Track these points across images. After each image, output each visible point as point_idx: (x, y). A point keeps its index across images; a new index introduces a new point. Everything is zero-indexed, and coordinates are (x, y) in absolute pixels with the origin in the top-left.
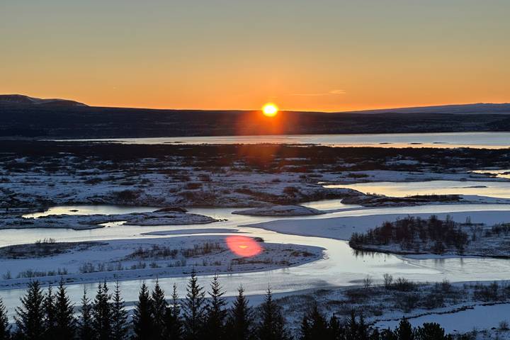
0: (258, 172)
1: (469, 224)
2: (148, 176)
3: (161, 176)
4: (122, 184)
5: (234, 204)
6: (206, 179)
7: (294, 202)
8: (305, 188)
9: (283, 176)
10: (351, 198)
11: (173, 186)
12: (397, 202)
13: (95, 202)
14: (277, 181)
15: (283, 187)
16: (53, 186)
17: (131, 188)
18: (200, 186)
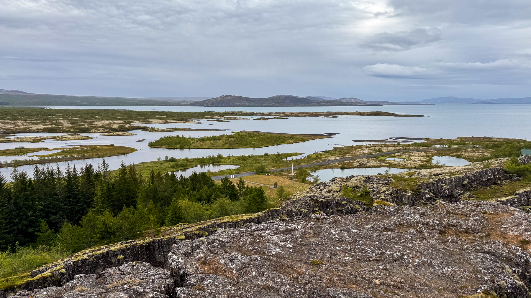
0: (107, 120)
1: (190, 138)
2: (60, 121)
3: (66, 121)
4: (49, 125)
5: (99, 132)
6: (86, 122)
7: (123, 131)
8: (127, 126)
9: (117, 121)
10: (145, 129)
11: (72, 125)
12: (163, 131)
13: (38, 131)
14: (115, 123)
15: (118, 125)
16: (18, 125)
17: (54, 126)
18: (83, 125)
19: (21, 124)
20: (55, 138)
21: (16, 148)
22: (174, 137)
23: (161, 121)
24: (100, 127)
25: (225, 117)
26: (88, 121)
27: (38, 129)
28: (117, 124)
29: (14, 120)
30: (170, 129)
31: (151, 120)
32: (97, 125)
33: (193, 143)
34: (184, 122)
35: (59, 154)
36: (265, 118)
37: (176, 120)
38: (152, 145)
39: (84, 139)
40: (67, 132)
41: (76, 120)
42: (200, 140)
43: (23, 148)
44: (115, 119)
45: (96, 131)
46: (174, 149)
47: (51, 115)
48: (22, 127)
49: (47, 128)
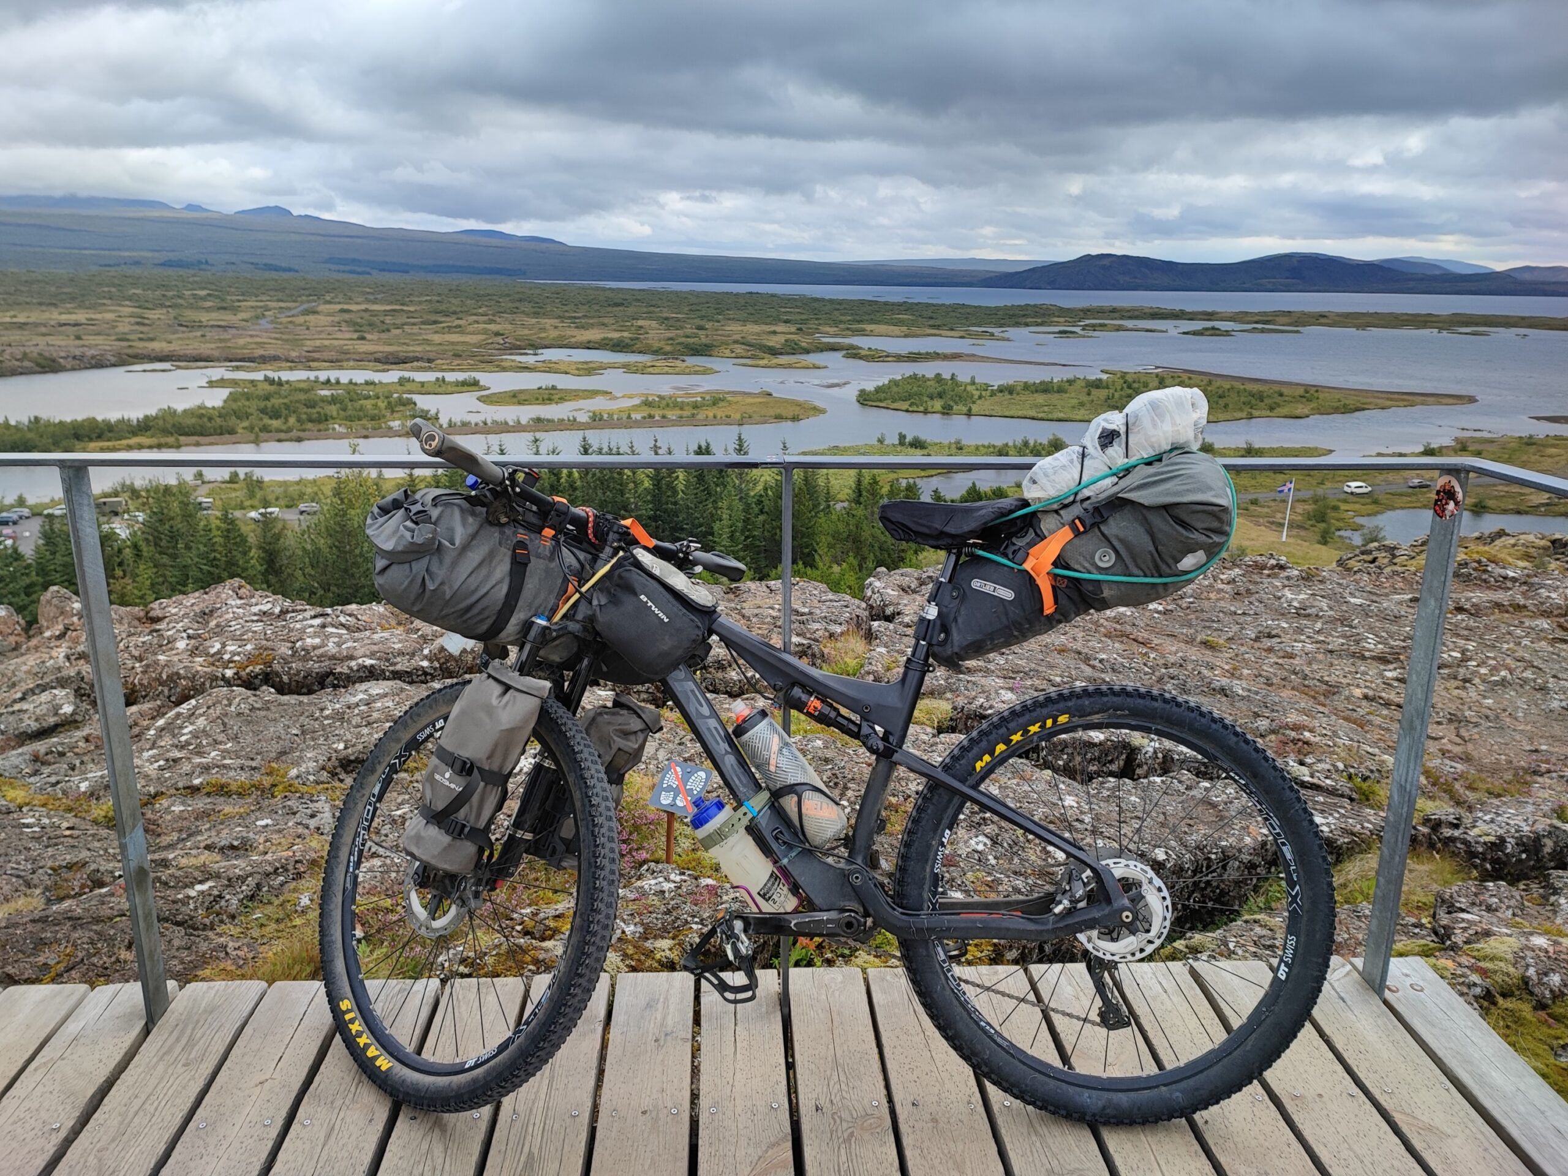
0: (755, 322)
1: (973, 383)
2: (640, 323)
3: (654, 324)
4: (615, 330)
5: (733, 355)
6: (702, 328)
7: (792, 355)
8: (804, 341)
9: (779, 329)
10: (853, 353)
11: (669, 334)
12: (899, 358)
13: (588, 346)
14: (774, 333)
15: (781, 339)
16: (544, 330)
17: (626, 334)
18: (696, 336)
19: (551, 328)
20: (627, 367)
21: (539, 388)
22: (929, 380)
23: (896, 330)
24: (736, 342)
25: (1087, 322)
26: (709, 325)
27: (589, 342)
28: (781, 334)
29: (536, 314)
30: (919, 354)
31: (869, 327)
32: (729, 336)
33: (980, 397)
34: (962, 334)
35: (635, 408)
36: (1218, 329)
37: (938, 327)
38: (865, 399)
39: (696, 373)
40: (656, 352)
41: (678, 320)
42: (1001, 391)
43: (554, 388)
44: (777, 320)
45: (727, 353)
46: (926, 412)
47: (617, 305)
48: (553, 334)
49: (611, 339)
